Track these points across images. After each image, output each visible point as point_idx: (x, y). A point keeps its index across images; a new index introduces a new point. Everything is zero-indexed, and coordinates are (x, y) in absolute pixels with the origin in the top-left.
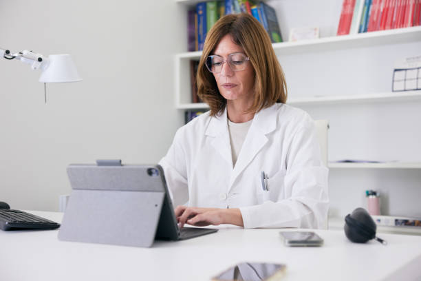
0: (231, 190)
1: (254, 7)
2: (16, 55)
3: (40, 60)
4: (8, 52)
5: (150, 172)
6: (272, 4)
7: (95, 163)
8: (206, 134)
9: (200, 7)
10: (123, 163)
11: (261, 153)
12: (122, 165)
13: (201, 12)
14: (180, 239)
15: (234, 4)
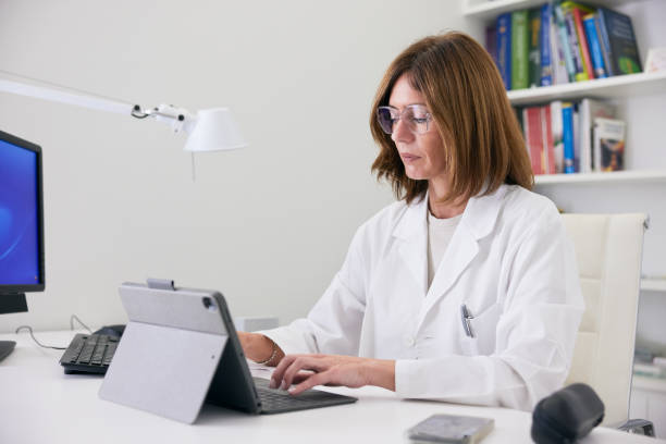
0: (421, 331)
1: (589, 17)
2: (148, 112)
3: (181, 118)
4: (137, 108)
5: (207, 302)
6: (628, 9)
7: (145, 282)
8: (394, 235)
9: (503, 22)
10: (176, 285)
11: (469, 270)
12: (175, 289)
13: (503, 30)
14: (263, 413)
15: (554, 14)
